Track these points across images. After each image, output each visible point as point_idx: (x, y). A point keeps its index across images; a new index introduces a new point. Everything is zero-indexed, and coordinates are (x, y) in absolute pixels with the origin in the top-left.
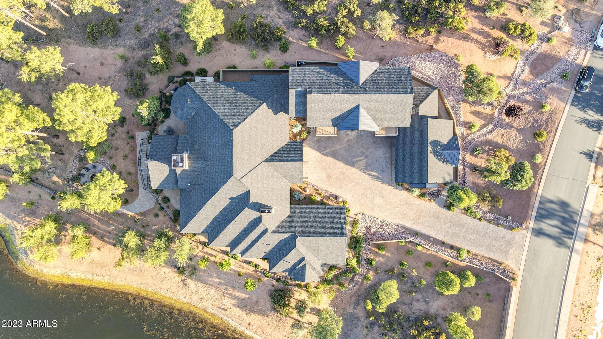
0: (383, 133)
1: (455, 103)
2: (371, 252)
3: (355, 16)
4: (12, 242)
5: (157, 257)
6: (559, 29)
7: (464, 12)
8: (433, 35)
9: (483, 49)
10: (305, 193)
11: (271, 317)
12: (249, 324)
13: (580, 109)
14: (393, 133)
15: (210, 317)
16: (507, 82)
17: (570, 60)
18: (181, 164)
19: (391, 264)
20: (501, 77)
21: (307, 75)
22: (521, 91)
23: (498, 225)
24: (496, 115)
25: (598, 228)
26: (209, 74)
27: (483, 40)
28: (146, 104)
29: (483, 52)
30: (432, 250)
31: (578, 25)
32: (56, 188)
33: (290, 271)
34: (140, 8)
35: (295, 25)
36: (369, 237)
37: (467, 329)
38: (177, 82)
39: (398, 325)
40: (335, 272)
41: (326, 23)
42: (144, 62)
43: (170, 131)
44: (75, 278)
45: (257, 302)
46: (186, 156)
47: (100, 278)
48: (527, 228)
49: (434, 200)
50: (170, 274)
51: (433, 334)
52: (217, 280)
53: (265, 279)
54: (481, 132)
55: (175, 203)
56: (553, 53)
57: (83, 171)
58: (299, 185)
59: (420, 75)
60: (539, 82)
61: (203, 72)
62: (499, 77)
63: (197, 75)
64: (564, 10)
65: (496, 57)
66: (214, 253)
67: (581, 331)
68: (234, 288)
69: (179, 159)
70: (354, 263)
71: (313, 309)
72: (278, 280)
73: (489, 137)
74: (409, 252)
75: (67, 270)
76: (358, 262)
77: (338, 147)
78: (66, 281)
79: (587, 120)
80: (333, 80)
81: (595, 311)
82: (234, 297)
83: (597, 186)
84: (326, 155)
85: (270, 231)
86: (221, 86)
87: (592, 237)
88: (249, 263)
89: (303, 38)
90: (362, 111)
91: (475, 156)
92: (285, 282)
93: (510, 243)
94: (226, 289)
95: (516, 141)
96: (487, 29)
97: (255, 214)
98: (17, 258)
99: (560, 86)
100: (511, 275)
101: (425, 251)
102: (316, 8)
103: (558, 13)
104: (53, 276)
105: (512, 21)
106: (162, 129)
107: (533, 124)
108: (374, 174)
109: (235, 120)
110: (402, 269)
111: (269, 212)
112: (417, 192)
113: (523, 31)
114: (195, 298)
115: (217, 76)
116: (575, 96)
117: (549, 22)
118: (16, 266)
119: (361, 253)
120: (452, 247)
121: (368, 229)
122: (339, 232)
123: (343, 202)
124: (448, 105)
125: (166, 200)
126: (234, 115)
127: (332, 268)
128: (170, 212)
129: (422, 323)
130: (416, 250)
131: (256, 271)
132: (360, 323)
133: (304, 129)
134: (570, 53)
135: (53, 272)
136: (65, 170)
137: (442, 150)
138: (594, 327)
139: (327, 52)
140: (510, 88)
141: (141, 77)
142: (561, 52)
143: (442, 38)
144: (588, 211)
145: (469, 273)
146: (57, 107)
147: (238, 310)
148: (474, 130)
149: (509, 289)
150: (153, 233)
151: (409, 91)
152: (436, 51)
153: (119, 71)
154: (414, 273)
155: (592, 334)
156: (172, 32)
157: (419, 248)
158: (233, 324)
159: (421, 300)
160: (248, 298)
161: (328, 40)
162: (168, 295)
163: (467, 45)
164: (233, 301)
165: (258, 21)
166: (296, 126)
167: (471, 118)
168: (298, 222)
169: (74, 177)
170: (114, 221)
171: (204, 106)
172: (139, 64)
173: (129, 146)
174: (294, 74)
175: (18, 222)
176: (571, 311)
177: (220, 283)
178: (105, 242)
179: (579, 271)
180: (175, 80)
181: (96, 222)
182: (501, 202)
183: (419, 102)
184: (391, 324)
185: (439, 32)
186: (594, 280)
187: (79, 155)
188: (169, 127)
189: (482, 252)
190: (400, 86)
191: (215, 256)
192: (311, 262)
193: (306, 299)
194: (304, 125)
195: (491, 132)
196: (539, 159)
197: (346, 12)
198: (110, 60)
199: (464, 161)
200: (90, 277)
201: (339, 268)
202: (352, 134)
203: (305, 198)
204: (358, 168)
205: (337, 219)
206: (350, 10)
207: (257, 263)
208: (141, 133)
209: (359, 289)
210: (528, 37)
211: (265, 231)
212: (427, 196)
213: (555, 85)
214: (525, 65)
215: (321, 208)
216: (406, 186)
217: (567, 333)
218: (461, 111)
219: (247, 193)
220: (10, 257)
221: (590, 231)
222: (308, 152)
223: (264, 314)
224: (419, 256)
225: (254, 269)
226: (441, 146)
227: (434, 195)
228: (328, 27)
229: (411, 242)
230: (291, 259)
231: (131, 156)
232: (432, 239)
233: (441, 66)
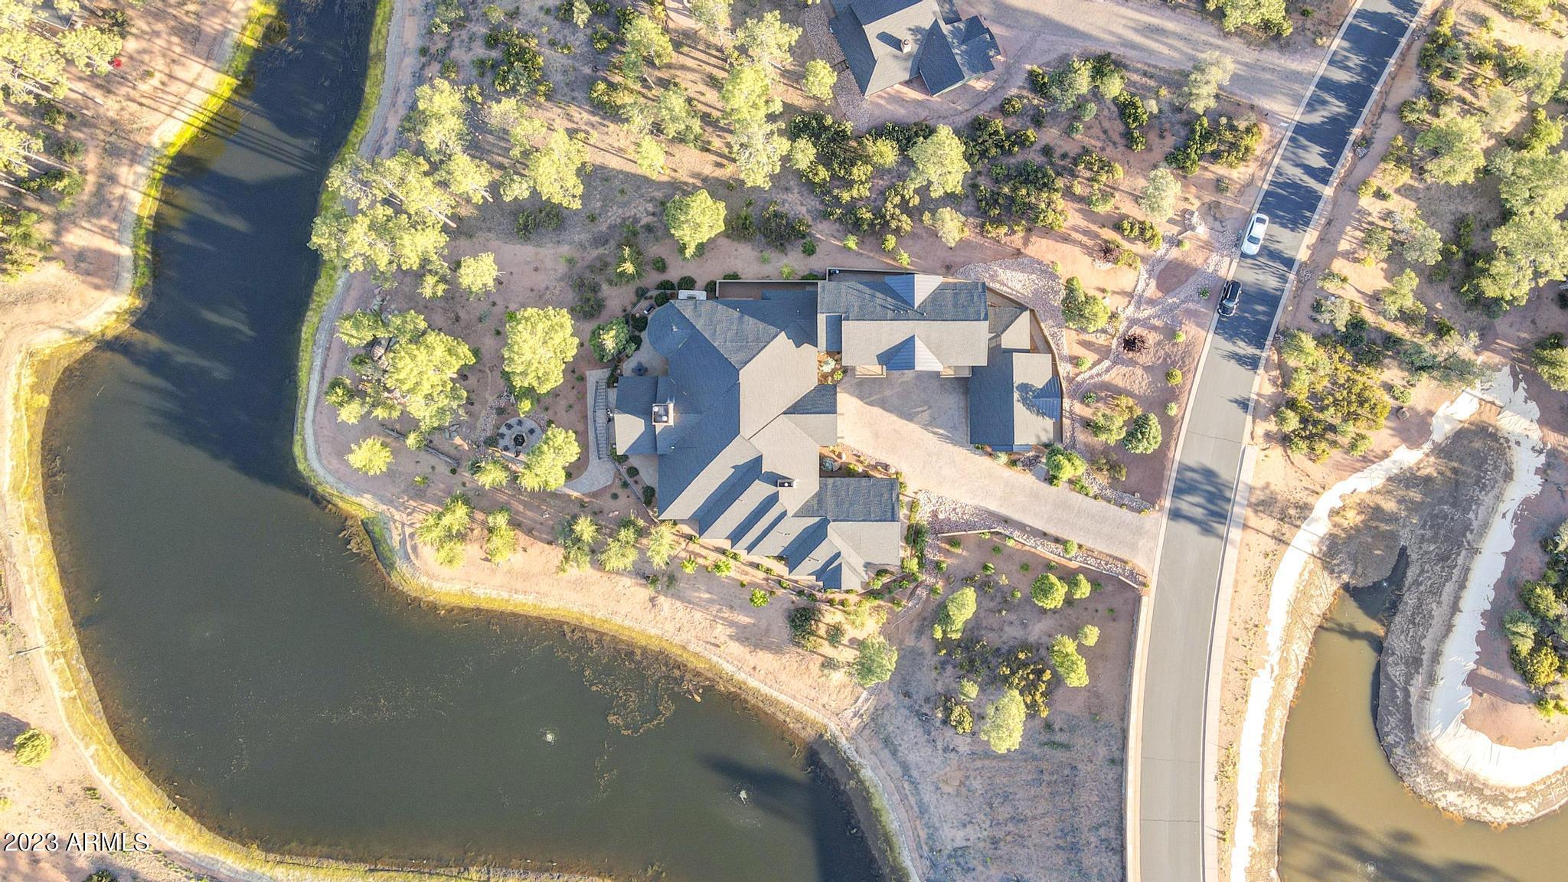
0: (949, 373)
1: (1056, 330)
2: (940, 550)
3: (911, 205)
4: (386, 540)
5: (623, 555)
6: (1193, 229)
7: (1060, 203)
8: (1021, 234)
9: (1090, 255)
10: (840, 461)
11: (788, 656)
12: (754, 668)
13: (1226, 339)
14: (967, 374)
15: (692, 659)
16: (1127, 299)
17: (1210, 270)
18: (665, 418)
19: (971, 567)
20: (1118, 293)
21: (843, 294)
22: (1146, 313)
23: (1121, 506)
24: (1114, 347)
25: (1261, 508)
26: (697, 285)
27: (1090, 243)
28: (612, 333)
29: (1090, 259)
30: (1030, 543)
31: (1218, 223)
32: (458, 456)
33: (819, 574)
34: (595, 188)
35: (826, 215)
36: (937, 527)
37: (1076, 657)
38: (651, 297)
39: (983, 663)
40: (886, 579)
41: (869, 215)
42: (602, 266)
43: (641, 370)
44: (482, 596)
45: (767, 631)
46: (671, 406)
47: (521, 597)
48: (1161, 509)
49: (1030, 470)
50: (632, 589)
51: (1032, 672)
52: (707, 596)
53: (780, 592)
54: (1094, 371)
55: (649, 476)
56: (1187, 260)
57: (503, 430)
58: (831, 448)
59: (1005, 289)
60: (1170, 301)
61: (688, 283)
62: (1114, 292)
63: (680, 288)
64: (1197, 203)
65: (1110, 265)
66: (704, 552)
67: (1246, 662)
68: (732, 607)
69: (662, 412)
70: (913, 565)
71: (853, 641)
72: (800, 593)
73: (1106, 378)
74: (996, 549)
75: (471, 585)
76: (921, 565)
77: (888, 393)
78: (467, 603)
79: (1237, 354)
80: (878, 301)
81: (1266, 633)
82: (731, 624)
83: (1257, 448)
84: (871, 404)
85: (790, 514)
86: (720, 306)
87: (1254, 521)
88: (757, 566)
89: (835, 234)
90: (918, 343)
91: (1087, 405)
92: (811, 595)
93: (1139, 531)
94: (718, 611)
95: (1143, 384)
96: (1094, 228)
97: (770, 489)
98: (391, 566)
99: (1198, 307)
100: (1141, 579)
101: (1019, 547)
102: (855, 193)
103: (1187, 206)
104: (448, 594)
105: (1128, 217)
106: (627, 367)
107: (1165, 359)
108: (941, 431)
109: (741, 356)
110: (987, 576)
111: (790, 485)
112: (1004, 458)
113: (1142, 230)
114: (670, 627)
115: (710, 288)
116: (1219, 321)
117: (1178, 218)
118: (388, 579)
119: (925, 552)
120: (1057, 540)
121: (935, 514)
122: (889, 514)
123: (897, 473)
124: (1046, 333)
125: (633, 472)
126: (740, 349)
127: (881, 572)
128: (638, 490)
129: (1017, 658)
130: (1005, 545)
131: (767, 579)
132: (925, 663)
133: (838, 366)
134: (1209, 261)
135: (449, 586)
136: (472, 428)
137: (1035, 397)
138: (1266, 657)
139: (872, 255)
140: (1131, 308)
141: (595, 289)
142: (1197, 259)
143: (1033, 239)
144: (1246, 484)
145: (1081, 577)
146: (516, 343)
147: (737, 644)
148: (1084, 368)
149: (1138, 600)
150: (610, 523)
151: (982, 317)
152: (1026, 256)
153: (561, 279)
154: (1004, 580)
155: (1264, 668)
156: (644, 221)
157: (1011, 543)
158: (728, 668)
159: (1017, 623)
160: (754, 625)
161: (872, 238)
162: (627, 623)
163: (1066, 248)
164: (729, 631)
165: (771, 209)
166: (826, 363)
167: (1079, 351)
168: (830, 501)
169: (488, 438)
170: (549, 505)
171: (695, 336)
172: (591, 268)
173: (575, 391)
174: (825, 291)
175: (397, 509)
176: (1229, 631)
177: (711, 601)
178: (535, 538)
179: (1237, 572)
180: (649, 294)
181: (521, 508)
182: (1124, 472)
183: (1001, 329)
184: (972, 662)
185: (1029, 230)
186: (1262, 586)
187: (496, 404)
188: (640, 364)
189: (1100, 546)
190: (971, 310)
191: (705, 558)
192: (850, 560)
193: (843, 621)
194: (838, 361)
195: (1107, 370)
196: (1174, 410)
197: (897, 200)
198: (549, 264)
199: (1071, 412)
200: (505, 595)
201: (892, 573)
202: (909, 374)
203: (840, 469)
204: (918, 423)
205: (886, 496)
206: (903, 196)
207: (770, 566)
208: (594, 372)
209: (924, 609)
210: (1150, 239)
211: (784, 514)
212: (1019, 464)
213: (1191, 306)
214: (1149, 278)
215: (864, 480)
216: (989, 450)
217: (1224, 665)
218: (1064, 340)
219: (758, 460)
220: (380, 565)
221: (1249, 512)
222: (846, 401)
223: (777, 650)
224: (1011, 555)
225: (764, 575)
226: (1033, 392)
227: (1030, 464)
228: (872, 220)
229: (998, 533)
230: (820, 555)
231: (577, 407)
232: (1028, 529)
233: (1034, 276)
